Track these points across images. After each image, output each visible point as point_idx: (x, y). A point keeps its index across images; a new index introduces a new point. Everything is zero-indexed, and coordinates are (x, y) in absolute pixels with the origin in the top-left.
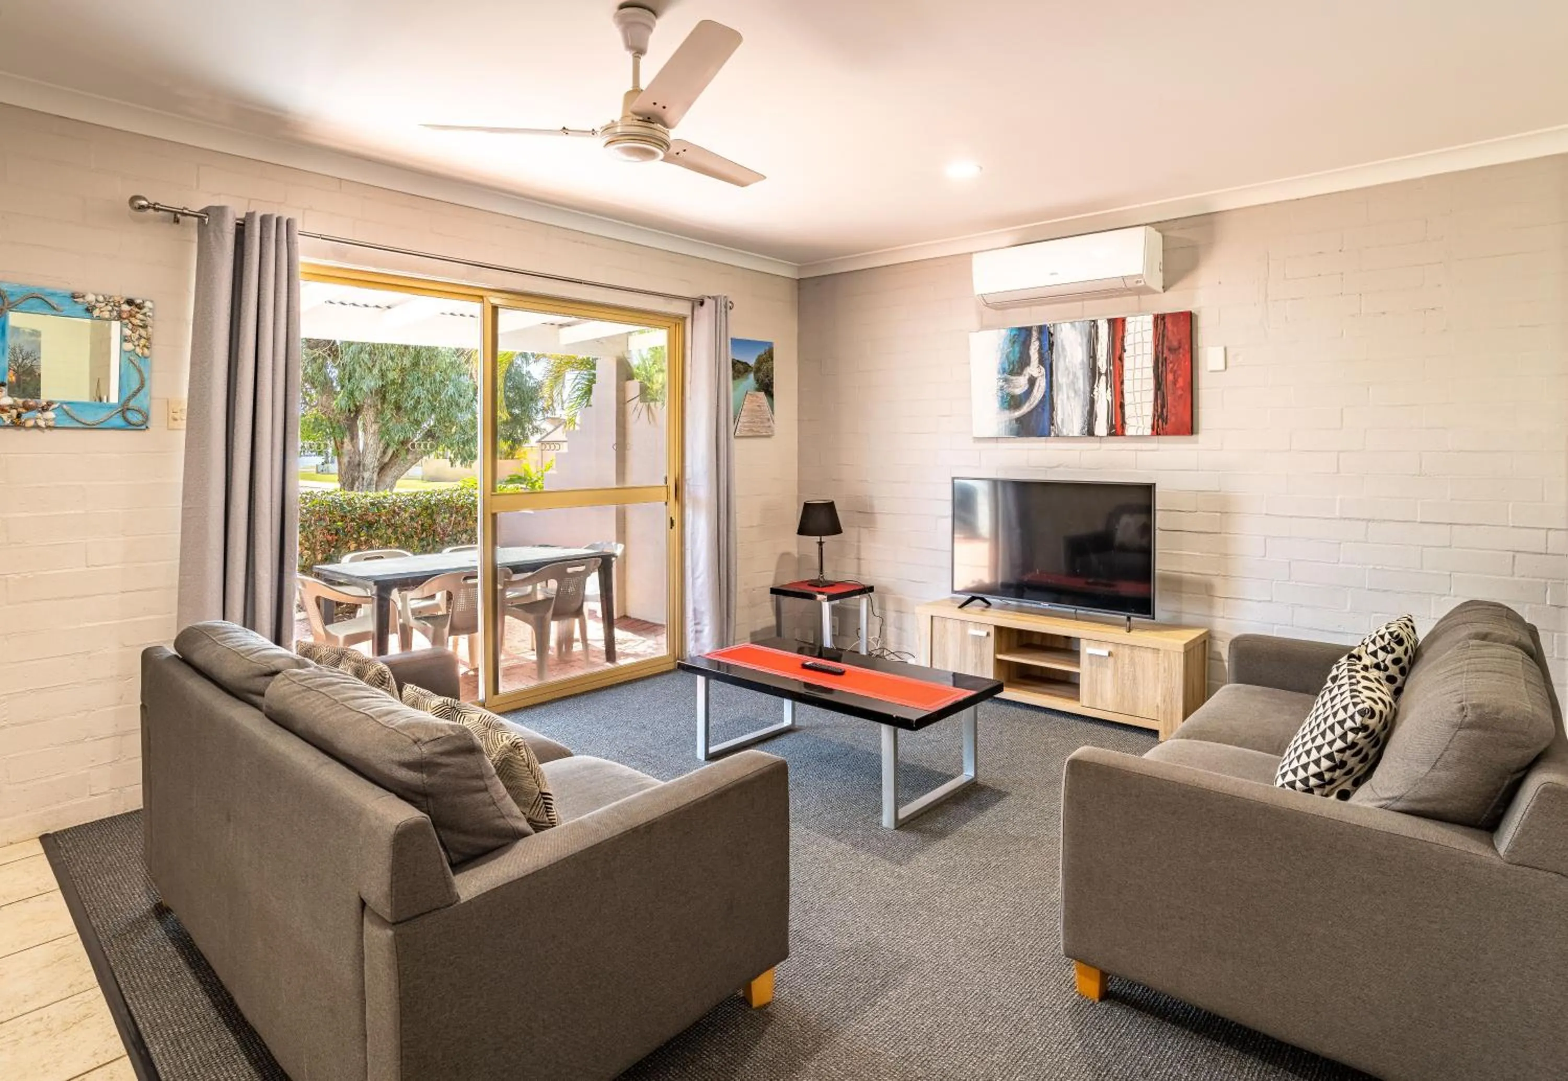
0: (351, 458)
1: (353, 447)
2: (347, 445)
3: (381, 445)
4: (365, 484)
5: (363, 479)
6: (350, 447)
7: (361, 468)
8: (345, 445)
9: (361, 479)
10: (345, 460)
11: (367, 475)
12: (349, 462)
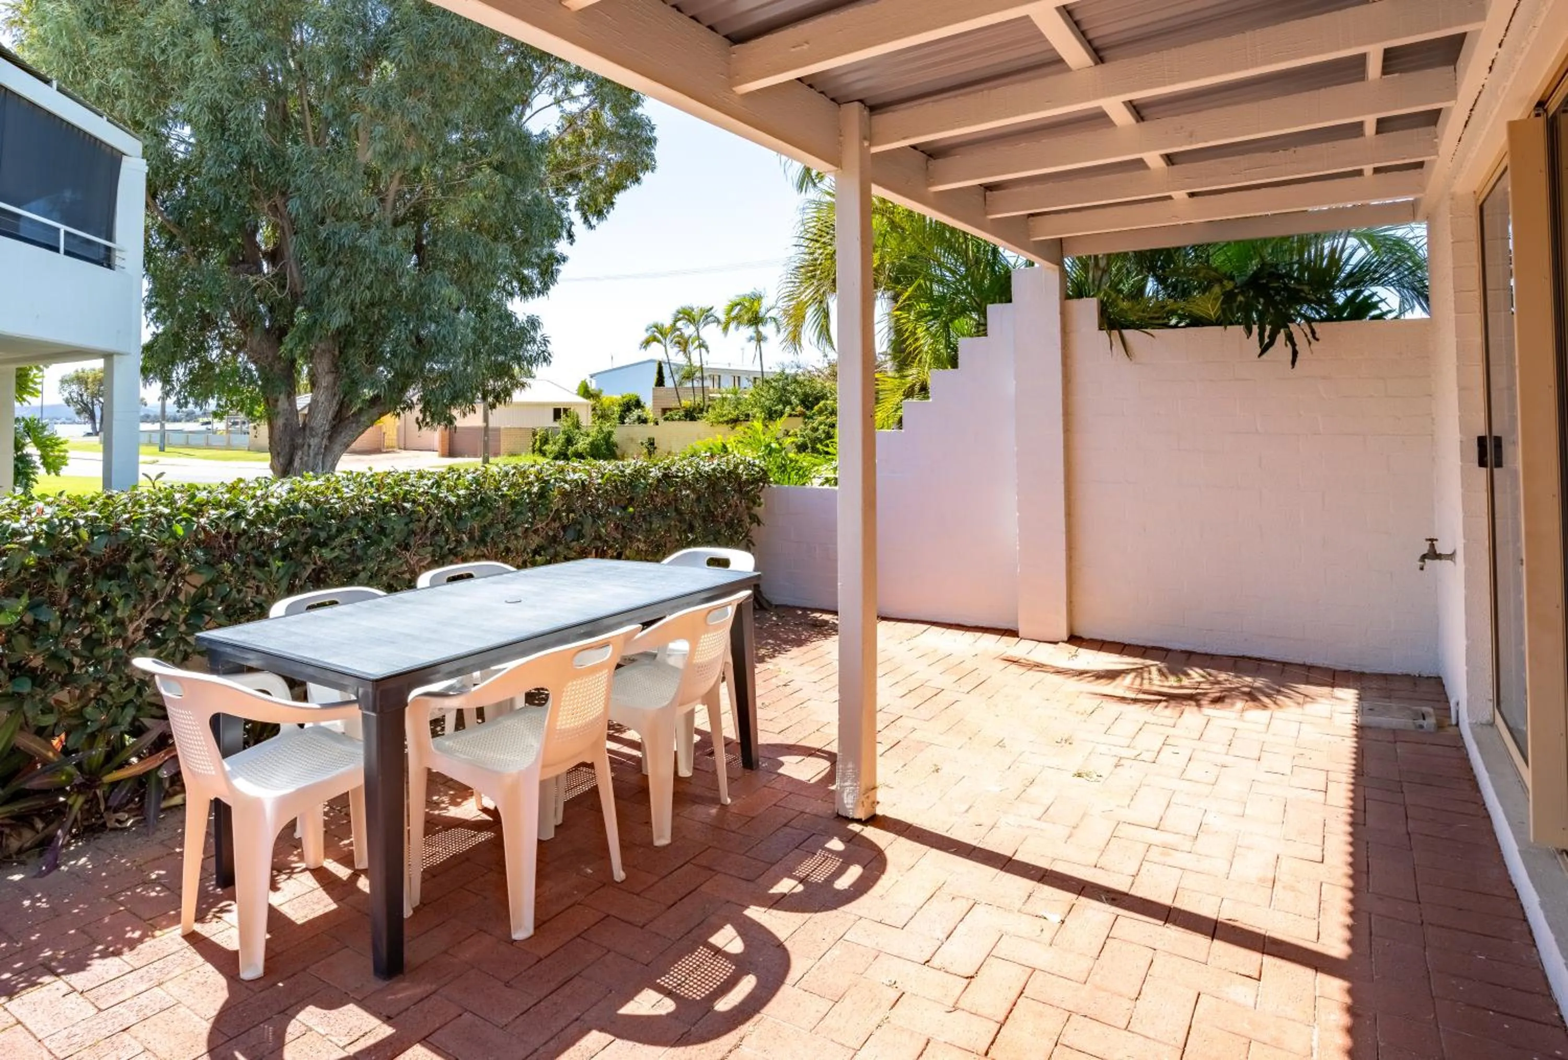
0: (287, 419)
1: (290, 405)
2: (283, 404)
3: (335, 402)
4: (312, 454)
5: (309, 446)
6: (286, 406)
7: (308, 432)
8: (280, 403)
9: (306, 447)
10: (280, 422)
11: (314, 442)
12: (285, 425)
